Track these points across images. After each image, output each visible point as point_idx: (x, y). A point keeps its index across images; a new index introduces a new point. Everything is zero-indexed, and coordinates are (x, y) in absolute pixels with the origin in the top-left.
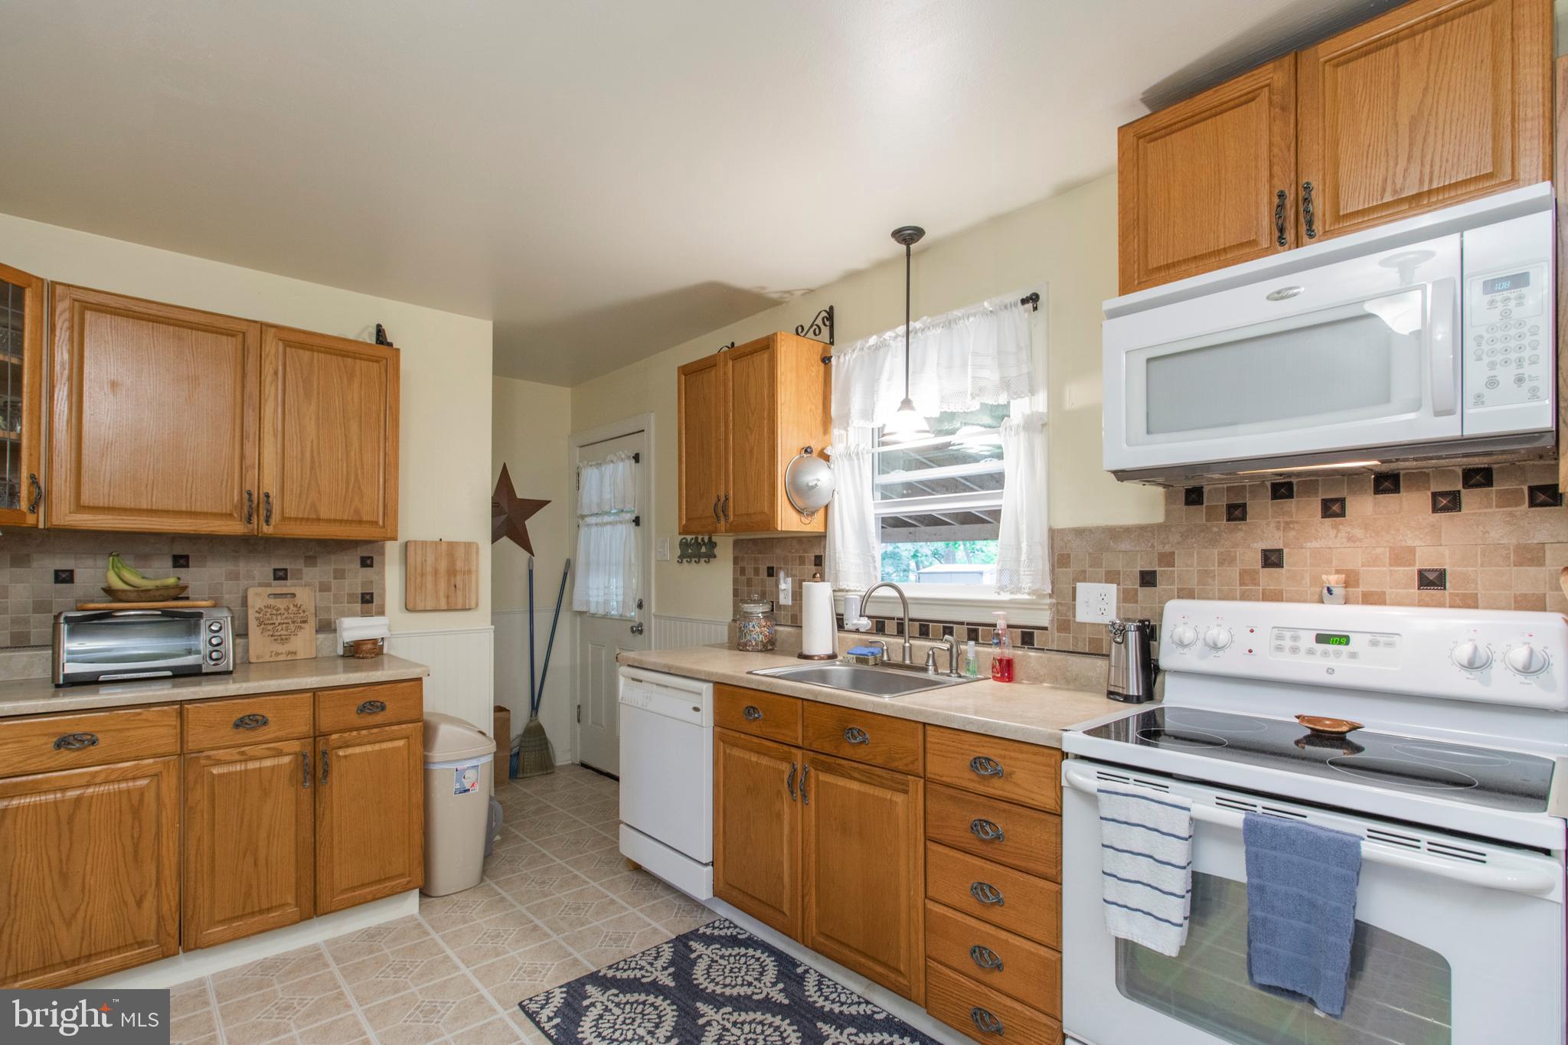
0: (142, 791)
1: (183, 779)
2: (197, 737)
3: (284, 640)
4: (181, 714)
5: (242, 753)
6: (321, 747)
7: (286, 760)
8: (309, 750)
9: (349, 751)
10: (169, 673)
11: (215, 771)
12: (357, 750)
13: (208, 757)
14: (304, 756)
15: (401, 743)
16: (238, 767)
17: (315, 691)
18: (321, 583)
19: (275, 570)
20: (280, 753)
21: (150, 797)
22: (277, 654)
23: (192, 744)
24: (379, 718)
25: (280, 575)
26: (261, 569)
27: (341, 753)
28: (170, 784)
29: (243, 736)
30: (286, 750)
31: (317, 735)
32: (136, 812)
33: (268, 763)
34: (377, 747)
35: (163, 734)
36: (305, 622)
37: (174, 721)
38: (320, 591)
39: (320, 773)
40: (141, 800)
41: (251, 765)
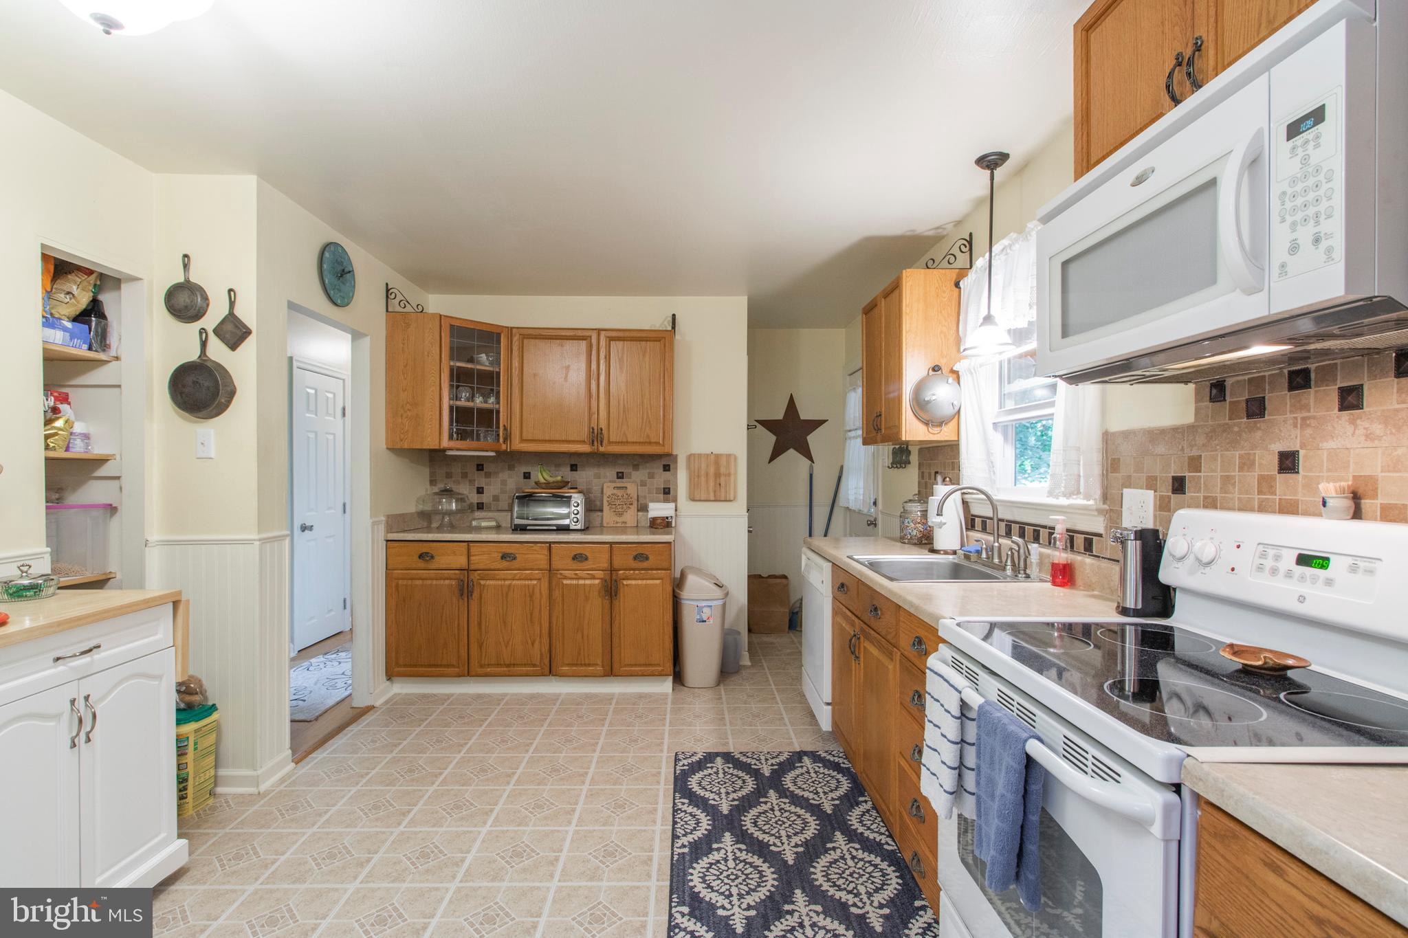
0: (534, 586)
1: (550, 582)
2: (556, 563)
3: (619, 514)
4: (550, 549)
5: (575, 574)
6: (614, 577)
7: (597, 582)
8: (608, 578)
9: (629, 582)
10: (555, 528)
11: (565, 582)
12: (633, 582)
13: (561, 574)
14: (606, 581)
15: (658, 582)
16: (574, 582)
17: (612, 544)
18: (641, 482)
19: (617, 473)
20: (593, 577)
21: (536, 590)
22: (617, 525)
23: (553, 566)
24: (645, 565)
25: (620, 476)
26: (611, 472)
27: (625, 582)
28: (545, 584)
29: (576, 565)
30: (596, 576)
31: (612, 570)
33: (588, 582)
34: (644, 582)
35: (541, 557)
36: (631, 505)
37: (546, 552)
38: (640, 487)
39: (613, 594)
40: (533, 591)
41: (581, 582)
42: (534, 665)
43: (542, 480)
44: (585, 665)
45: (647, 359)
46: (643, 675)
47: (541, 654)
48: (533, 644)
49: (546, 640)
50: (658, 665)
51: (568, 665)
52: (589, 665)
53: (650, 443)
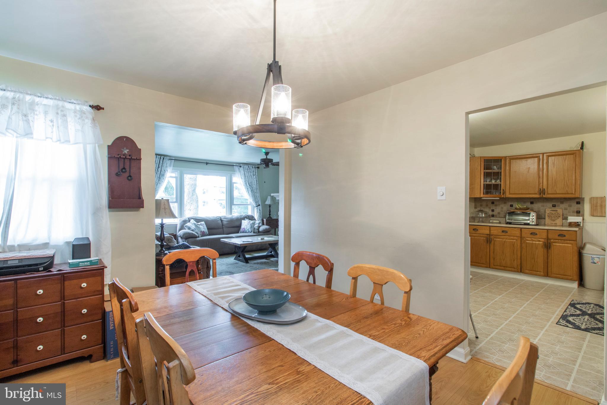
0: (514, 242)
1: (521, 241)
2: (523, 235)
3: (554, 221)
4: (521, 230)
5: (532, 239)
6: (549, 242)
7: (541, 243)
8: (546, 242)
9: (556, 244)
10: (523, 224)
11: (527, 242)
12: (558, 244)
13: (525, 239)
14: (545, 243)
15: (570, 245)
16: (531, 242)
17: (548, 230)
18: (564, 208)
19: (553, 205)
20: (540, 241)
21: (516, 244)
22: (552, 223)
23: (522, 236)
24: (564, 238)
25: (554, 206)
26: (550, 205)
27: (554, 244)
28: (519, 242)
29: (532, 236)
30: (541, 241)
31: (548, 239)
32: (513, 245)
33: (537, 242)
34: (563, 245)
35: (518, 233)
36: (560, 217)
37: (519, 231)
38: (564, 210)
39: (548, 247)
40: (514, 244)
41: (534, 242)
42: (514, 268)
43: (518, 207)
44: (536, 271)
45: (567, 161)
46: (562, 279)
47: (517, 265)
48: (514, 261)
49: (519, 261)
50: (570, 276)
51: (528, 270)
52: (537, 271)
53: (568, 193)
